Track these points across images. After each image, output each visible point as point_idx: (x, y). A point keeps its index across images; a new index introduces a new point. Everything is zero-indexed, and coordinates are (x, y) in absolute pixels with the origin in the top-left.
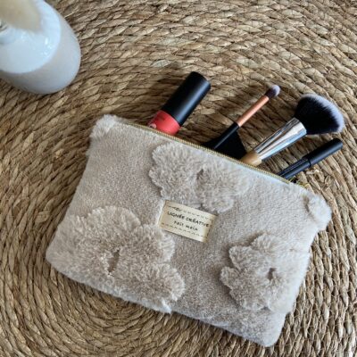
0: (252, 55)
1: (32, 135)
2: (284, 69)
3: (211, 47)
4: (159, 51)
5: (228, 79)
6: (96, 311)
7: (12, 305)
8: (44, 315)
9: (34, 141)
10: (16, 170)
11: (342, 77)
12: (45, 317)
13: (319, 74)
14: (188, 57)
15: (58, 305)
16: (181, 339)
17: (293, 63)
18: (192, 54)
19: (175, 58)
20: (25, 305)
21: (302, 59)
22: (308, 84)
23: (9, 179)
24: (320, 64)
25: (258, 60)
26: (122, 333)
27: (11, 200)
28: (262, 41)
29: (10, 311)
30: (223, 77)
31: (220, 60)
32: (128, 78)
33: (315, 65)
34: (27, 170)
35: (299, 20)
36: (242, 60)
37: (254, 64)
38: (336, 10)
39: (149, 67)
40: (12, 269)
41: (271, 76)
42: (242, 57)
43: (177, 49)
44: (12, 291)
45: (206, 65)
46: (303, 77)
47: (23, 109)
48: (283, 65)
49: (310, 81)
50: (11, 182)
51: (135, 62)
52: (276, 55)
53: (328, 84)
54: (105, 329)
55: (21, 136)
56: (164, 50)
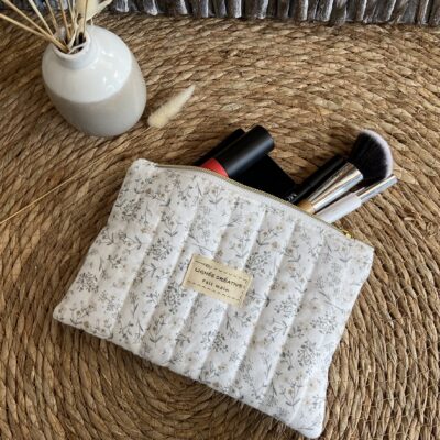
0: (331, 96)
1: (87, 184)
2: (367, 110)
3: (285, 89)
4: (228, 94)
5: (305, 121)
6: (154, 391)
7: (51, 384)
8: (90, 397)
9: (90, 191)
10: (67, 223)
11: (433, 117)
12: (91, 401)
13: (407, 114)
14: (261, 100)
15: (108, 385)
17: (377, 104)
18: (265, 97)
19: (246, 101)
20: (67, 384)
21: (387, 99)
22: (396, 125)
23: (59, 232)
24: (407, 104)
25: (338, 102)
26: (187, 420)
27: (58, 257)
28: (341, 82)
29: (48, 393)
30: (300, 119)
31: (296, 102)
32: (195, 122)
33: (400, 105)
34: (79, 222)
35: (380, 61)
36: (320, 102)
37: (334, 105)
38: (419, 51)
39: (218, 111)
40: (54, 339)
41: (354, 117)
42: (319, 98)
43: (248, 93)
44: (53, 367)
45: (281, 107)
46: (390, 118)
47: (79, 157)
48: (365, 105)
49: (397, 121)
50: (60, 236)
51: (203, 106)
52: (357, 95)
53: (418, 124)
54: (167, 416)
55: (75, 185)
56: (234, 94)
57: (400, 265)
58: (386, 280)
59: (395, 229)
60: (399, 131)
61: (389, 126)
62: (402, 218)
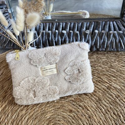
11: (122, 71)
13: (115, 70)
22: (112, 73)
24: (114, 68)
28: (95, 63)
35: (105, 59)
38: (115, 56)
49: (112, 72)
53: (118, 73)
59: (116, 101)
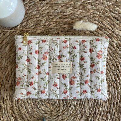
0: (93, 4)
1: (9, 45)
2: (106, 9)
3: (77, 2)
4: (56, 6)
5: (85, 15)
6: (44, 111)
7: (11, 113)
8: (24, 115)
9: (10, 48)
10: (4, 60)
12: (24, 117)
14: (68, 7)
15: (29, 111)
16: (78, 117)
17: (109, 6)
18: (70, 6)
19: (63, 8)
20: (16, 113)
21: (112, 4)
23: (2, 64)
25: (96, 6)
26: (55, 118)
27: (4, 73)
29: (10, 116)
30: (83, 14)
31: (81, 7)
32: (45, 18)
33: (117, 6)
34: (9, 59)
36: (90, 7)
37: (95, 8)
39: (53, 13)
41: (101, 12)
42: (89, 5)
43: (63, 5)
44: (10, 108)
45: (76, 10)
46: (114, 11)
47: (4, 35)
48: (105, 7)
50: (3, 65)
51: (47, 11)
52: (102, 3)
54: (49, 118)
55: (4, 46)
56: (58, 5)
57: (118, 63)
58: (114, 69)
60: (117, 16)
61: (114, 14)
62: (118, 48)
